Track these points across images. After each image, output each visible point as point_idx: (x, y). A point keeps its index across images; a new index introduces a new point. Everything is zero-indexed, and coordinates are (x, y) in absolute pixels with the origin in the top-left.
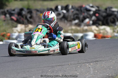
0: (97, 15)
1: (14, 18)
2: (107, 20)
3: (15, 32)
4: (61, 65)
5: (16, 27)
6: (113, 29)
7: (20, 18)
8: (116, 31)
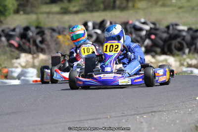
0: (153, 37)
1: (15, 42)
2: (170, 45)
3: (17, 67)
4: (94, 117)
5: (18, 58)
6: (180, 61)
7: (24, 43)
8: (185, 64)
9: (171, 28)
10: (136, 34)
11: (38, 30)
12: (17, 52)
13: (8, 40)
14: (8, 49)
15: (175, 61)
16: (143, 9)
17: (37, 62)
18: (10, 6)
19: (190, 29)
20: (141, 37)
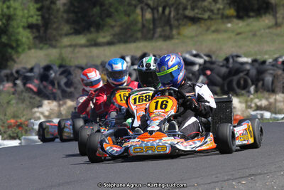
0: (208, 72)
2: (230, 83)
3: (39, 118)
5: (40, 106)
6: (246, 102)
7: (45, 87)
8: (253, 105)
9: (231, 60)
11: (62, 69)
12: (38, 98)
13: (24, 84)
14: (26, 95)
15: (240, 102)
16: (192, 37)
17: (64, 110)
18: (24, 40)
19: (255, 61)
20: (193, 73)
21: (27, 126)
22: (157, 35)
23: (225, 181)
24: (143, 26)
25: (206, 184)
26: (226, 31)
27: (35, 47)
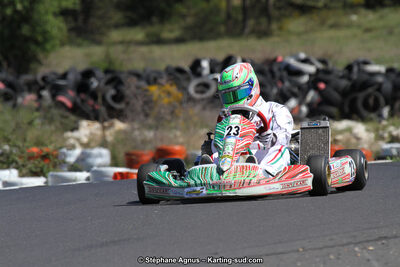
0: (322, 86)
1: (66, 100)
2: (353, 102)
3: (73, 147)
5: (75, 128)
6: (376, 130)
7: (83, 101)
8: (386, 135)
9: (355, 69)
10: (290, 81)
11: (109, 76)
12: (73, 118)
13: (54, 96)
14: (55, 112)
15: (367, 130)
16: (299, 34)
17: (110, 136)
18: (55, 32)
19: (390, 70)
20: (300, 87)
21: (56, 157)
22: (247, 30)
23: (343, 245)
24: (229, 16)
25: (315, 249)
26: (349, 26)
27: (71, 42)
